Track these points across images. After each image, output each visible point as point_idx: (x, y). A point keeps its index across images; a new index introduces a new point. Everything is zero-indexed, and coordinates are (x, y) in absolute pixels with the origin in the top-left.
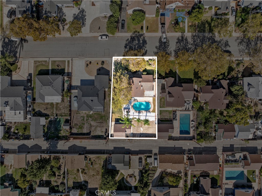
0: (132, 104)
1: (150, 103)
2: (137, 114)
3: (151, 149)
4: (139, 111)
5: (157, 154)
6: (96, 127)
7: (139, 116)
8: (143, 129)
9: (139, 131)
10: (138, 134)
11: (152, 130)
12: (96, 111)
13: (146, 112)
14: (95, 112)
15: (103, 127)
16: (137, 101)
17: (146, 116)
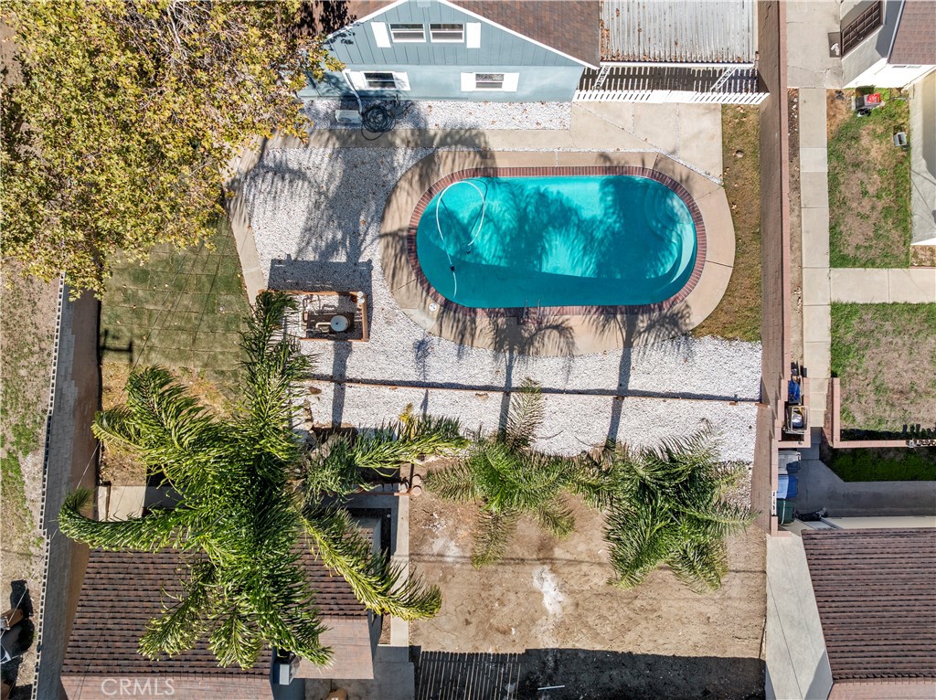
0: (403, 212)
1: (676, 187)
2: (482, 364)
4: (518, 315)
7: (507, 391)
8: (562, 587)
9: (502, 616)
10: (500, 659)
11: (712, 610)
13: (615, 336)
16: (485, 154)
17: (621, 393)
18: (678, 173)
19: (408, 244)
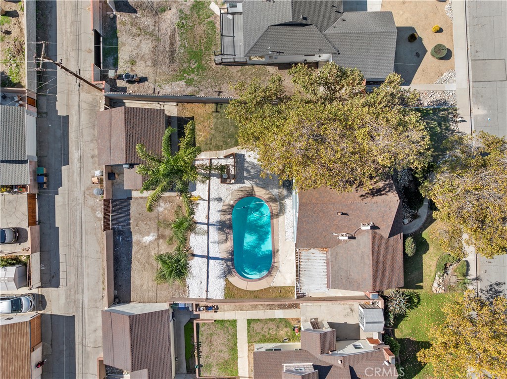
0: (260, 192)
1: (270, 272)
2: (215, 217)
3: (62, 282)
4: (230, 227)
5: (44, 309)
6: (151, 34)
7: (208, 224)
8: (151, 242)
9: (142, 224)
10: (129, 224)
11: (145, 287)
12: (222, 28)
13: (225, 255)
14: (218, 26)
15: (155, 64)
16: (277, 216)
17: (208, 258)
18: (273, 273)
19: (250, 194)
